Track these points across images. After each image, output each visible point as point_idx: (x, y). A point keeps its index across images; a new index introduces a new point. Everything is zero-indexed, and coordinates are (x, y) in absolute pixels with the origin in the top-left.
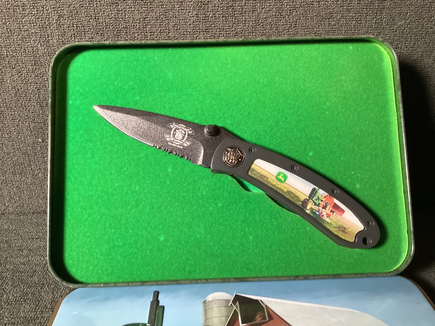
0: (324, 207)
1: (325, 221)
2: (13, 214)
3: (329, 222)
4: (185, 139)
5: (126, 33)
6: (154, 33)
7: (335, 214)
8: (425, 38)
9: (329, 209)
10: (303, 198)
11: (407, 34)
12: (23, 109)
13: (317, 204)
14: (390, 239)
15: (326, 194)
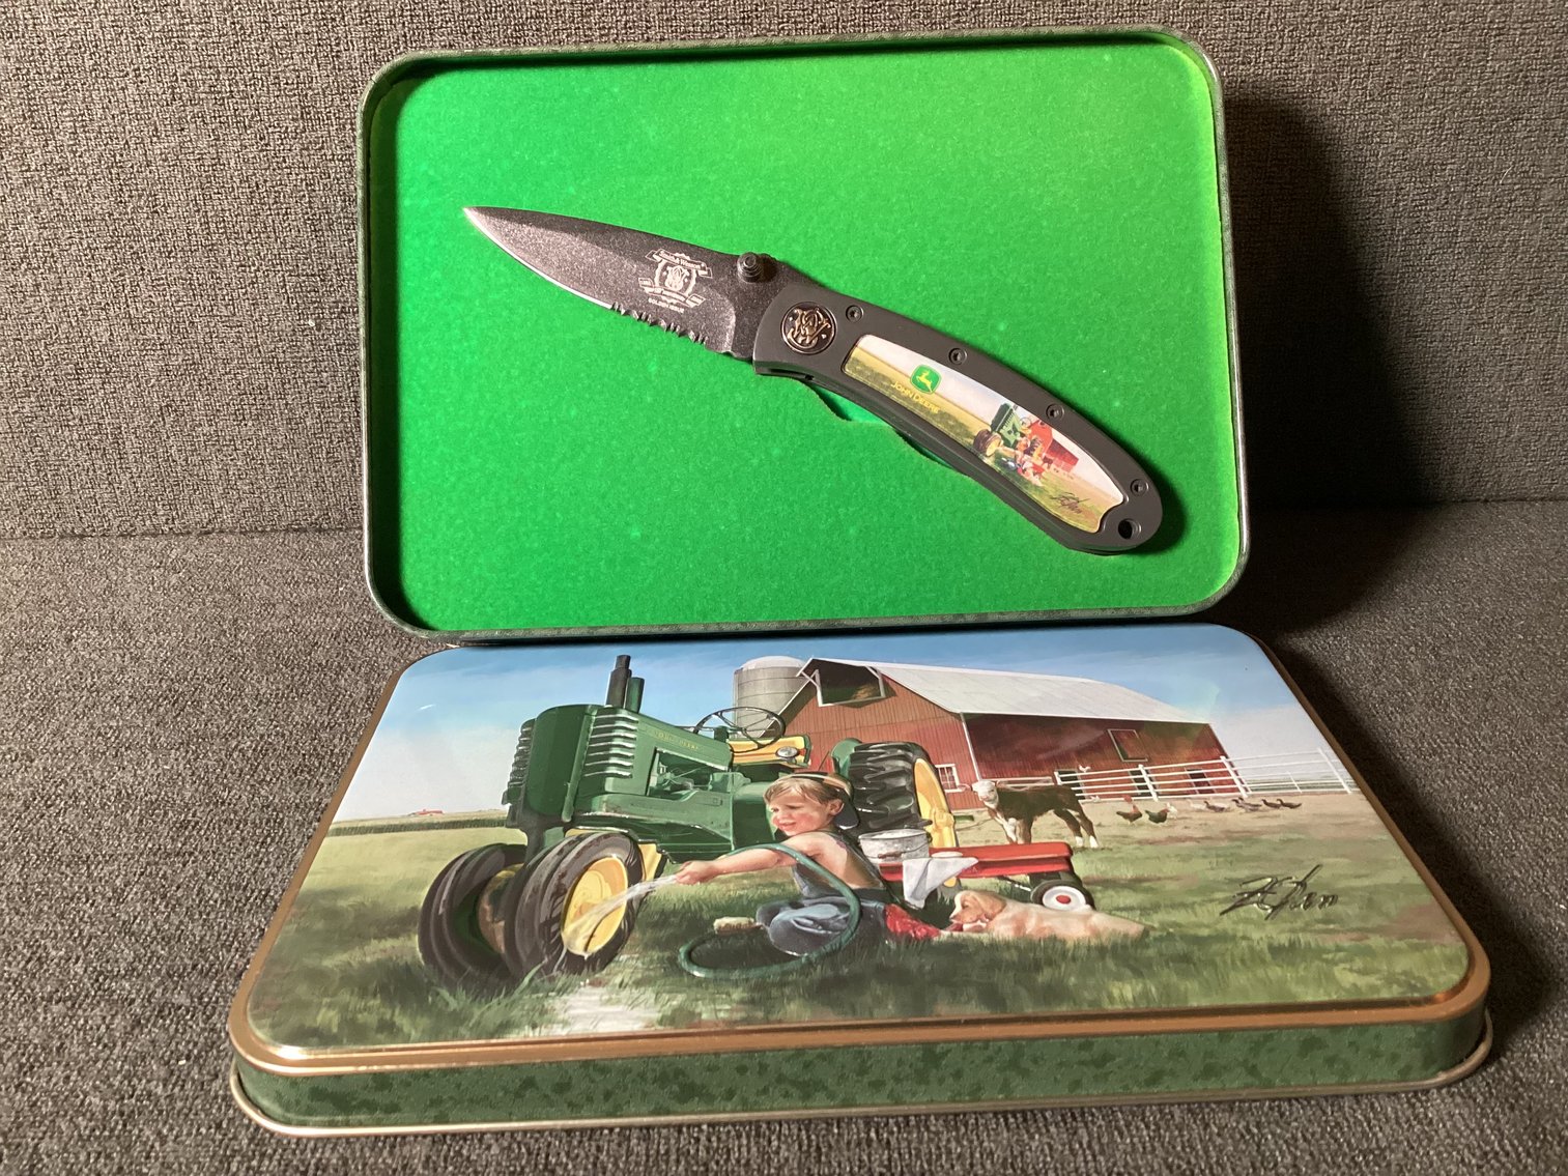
0: (1029, 451)
1: (1029, 482)
2: (232, 532)
3: (1040, 484)
4: (690, 290)
5: (537, 30)
6: (610, 28)
7: (1053, 466)
8: (1320, 35)
9: (1040, 455)
10: (976, 428)
11: (1272, 25)
12: (268, 237)
13: (1012, 442)
14: (1192, 532)
15: (1034, 418)
